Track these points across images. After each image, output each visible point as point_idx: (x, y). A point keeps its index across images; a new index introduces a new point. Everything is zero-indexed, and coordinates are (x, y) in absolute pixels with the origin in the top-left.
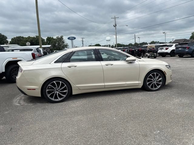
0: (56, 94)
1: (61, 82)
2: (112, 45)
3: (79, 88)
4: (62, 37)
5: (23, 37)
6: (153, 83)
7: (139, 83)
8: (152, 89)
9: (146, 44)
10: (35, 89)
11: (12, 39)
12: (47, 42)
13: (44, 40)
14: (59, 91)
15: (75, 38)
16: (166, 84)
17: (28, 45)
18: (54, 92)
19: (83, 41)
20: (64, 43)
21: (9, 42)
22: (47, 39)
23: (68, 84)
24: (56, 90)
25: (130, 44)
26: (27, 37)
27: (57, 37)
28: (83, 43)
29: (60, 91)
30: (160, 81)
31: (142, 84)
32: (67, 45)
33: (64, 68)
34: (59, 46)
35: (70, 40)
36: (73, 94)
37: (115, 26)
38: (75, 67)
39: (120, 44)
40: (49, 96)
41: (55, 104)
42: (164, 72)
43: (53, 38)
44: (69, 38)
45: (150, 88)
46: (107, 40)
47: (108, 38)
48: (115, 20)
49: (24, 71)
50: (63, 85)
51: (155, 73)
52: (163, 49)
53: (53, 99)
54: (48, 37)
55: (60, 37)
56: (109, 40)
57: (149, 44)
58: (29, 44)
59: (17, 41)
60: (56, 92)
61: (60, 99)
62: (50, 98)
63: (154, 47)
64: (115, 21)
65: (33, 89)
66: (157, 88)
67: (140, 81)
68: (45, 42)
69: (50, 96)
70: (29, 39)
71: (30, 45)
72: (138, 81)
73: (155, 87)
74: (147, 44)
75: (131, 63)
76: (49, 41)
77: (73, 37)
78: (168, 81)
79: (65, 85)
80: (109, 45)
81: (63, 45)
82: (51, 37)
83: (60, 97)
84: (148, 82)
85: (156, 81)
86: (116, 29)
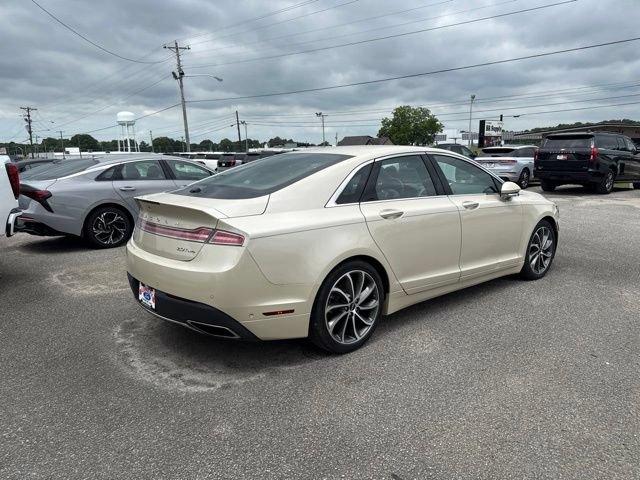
0: (350, 321)
1: (363, 273)
2: (143, 143)
3: (405, 291)
6: (538, 256)
8: (537, 273)
9: (256, 144)
10: (292, 311)
14: (357, 306)
18: (345, 313)
19: (30, 122)
23: (379, 277)
24: (349, 305)
25: (204, 142)
28: (29, 127)
29: (361, 308)
30: (547, 250)
31: (523, 262)
33: (375, 220)
36: (389, 313)
37: (178, 74)
38: (400, 215)
39: (172, 140)
40: (330, 328)
42: (557, 223)
46: (122, 124)
47: (125, 115)
48: (178, 56)
51: (543, 228)
53: (342, 340)
56: (130, 124)
57: (266, 146)
61: (359, 336)
62: (335, 337)
64: (179, 61)
65: (284, 312)
66: (543, 269)
67: (521, 252)
69: (335, 329)
73: (542, 265)
74: (262, 146)
75: (507, 199)
79: (375, 284)
80: (131, 140)
83: (360, 326)
84: (531, 253)
85: (543, 251)
86: (182, 86)
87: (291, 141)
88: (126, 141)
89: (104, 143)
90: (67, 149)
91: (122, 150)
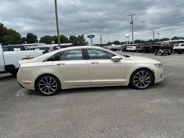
0: (47, 89)
1: (51, 78)
2: (131, 42)
3: (67, 84)
4: (83, 36)
5: (50, 37)
6: (140, 81)
7: (125, 81)
8: (140, 87)
9: (168, 39)
10: (30, 84)
11: (41, 38)
12: (70, 41)
13: (68, 39)
14: (49, 85)
15: (94, 36)
16: (155, 82)
17: (53, 44)
18: (45, 87)
19: (101, 39)
20: (85, 41)
21: (39, 41)
22: (69, 38)
23: (57, 80)
24: (47, 85)
25: (150, 40)
26: (53, 36)
27: (78, 36)
28: (101, 40)
29: (51, 86)
30: (148, 80)
31: (128, 82)
32: (87, 43)
33: (54, 65)
34: (80, 43)
35: (90, 38)
36: (62, 89)
37: (132, 23)
38: (64, 64)
40: (41, 89)
41: (46, 97)
42: (153, 70)
43: (75, 37)
44: (88, 37)
45: (137, 86)
46: (126, 37)
47: (127, 35)
48: (132, 17)
49: (21, 68)
50: (53, 81)
51: (142, 72)
52: (179, 45)
53: (45, 93)
54: (71, 36)
55: (81, 35)
56: (128, 37)
58: (54, 42)
59: (45, 40)
60: (47, 86)
61: (50, 93)
62: (43, 92)
63: (168, 43)
64: (132, 19)
66: (145, 87)
67: (126, 79)
68: (68, 40)
69: (43, 90)
70: (55, 38)
71: (55, 44)
72: (125, 79)
73: (143, 85)
75: (116, 61)
76: (72, 39)
77: (92, 35)
78: (157, 80)
79: (55, 81)
80: (128, 41)
81: (84, 43)
82: (74, 36)
83: (51, 91)
84: (135, 80)
85: (144, 80)
86: (132, 26)
87: (182, 37)
88: (127, 42)
89: (121, 43)
90: (112, 45)
91: (125, 44)
